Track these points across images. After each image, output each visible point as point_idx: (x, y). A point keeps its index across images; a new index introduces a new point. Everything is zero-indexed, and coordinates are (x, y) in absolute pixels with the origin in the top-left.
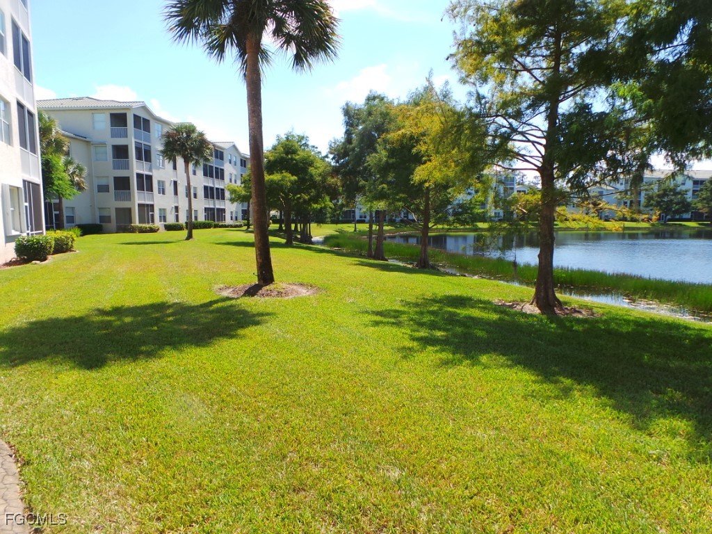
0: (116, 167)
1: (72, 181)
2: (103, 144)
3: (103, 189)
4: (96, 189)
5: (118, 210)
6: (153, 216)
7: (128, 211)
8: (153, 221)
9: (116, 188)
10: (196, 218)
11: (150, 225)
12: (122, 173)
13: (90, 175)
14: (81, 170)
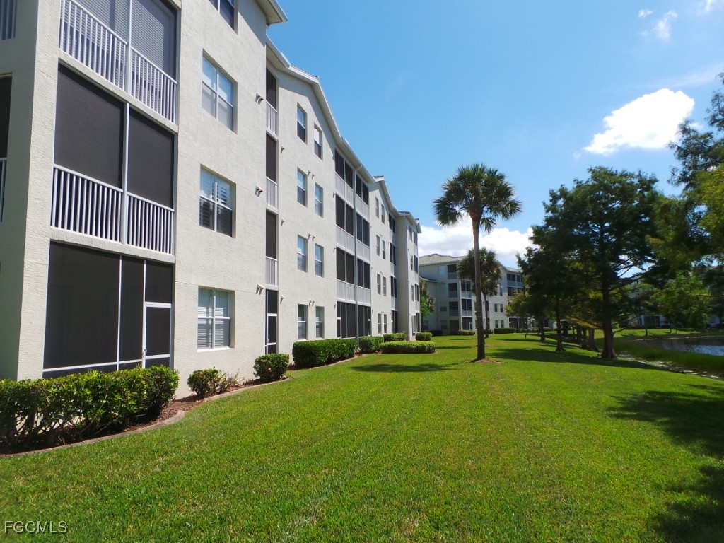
0: (450, 296)
1: (428, 307)
2: (444, 283)
3: (443, 309)
4: (439, 310)
5: (451, 321)
6: (471, 325)
7: (457, 322)
8: (471, 328)
9: (450, 309)
10: (502, 326)
11: (470, 331)
12: (453, 300)
13: (437, 301)
14: (432, 300)
